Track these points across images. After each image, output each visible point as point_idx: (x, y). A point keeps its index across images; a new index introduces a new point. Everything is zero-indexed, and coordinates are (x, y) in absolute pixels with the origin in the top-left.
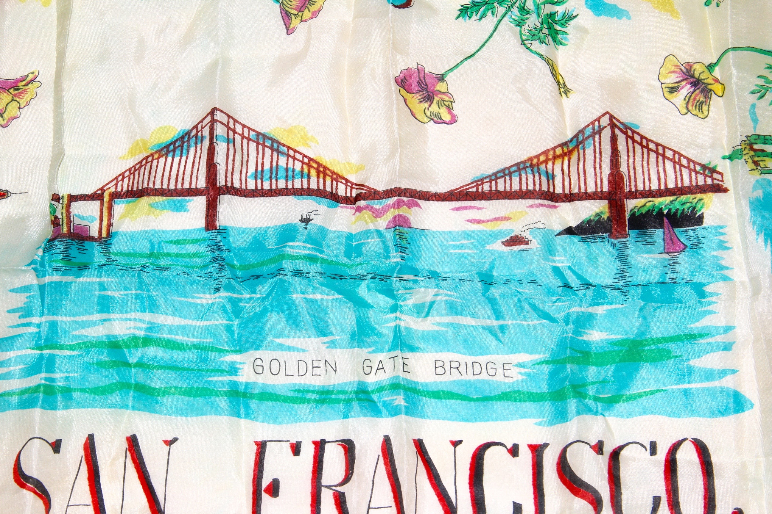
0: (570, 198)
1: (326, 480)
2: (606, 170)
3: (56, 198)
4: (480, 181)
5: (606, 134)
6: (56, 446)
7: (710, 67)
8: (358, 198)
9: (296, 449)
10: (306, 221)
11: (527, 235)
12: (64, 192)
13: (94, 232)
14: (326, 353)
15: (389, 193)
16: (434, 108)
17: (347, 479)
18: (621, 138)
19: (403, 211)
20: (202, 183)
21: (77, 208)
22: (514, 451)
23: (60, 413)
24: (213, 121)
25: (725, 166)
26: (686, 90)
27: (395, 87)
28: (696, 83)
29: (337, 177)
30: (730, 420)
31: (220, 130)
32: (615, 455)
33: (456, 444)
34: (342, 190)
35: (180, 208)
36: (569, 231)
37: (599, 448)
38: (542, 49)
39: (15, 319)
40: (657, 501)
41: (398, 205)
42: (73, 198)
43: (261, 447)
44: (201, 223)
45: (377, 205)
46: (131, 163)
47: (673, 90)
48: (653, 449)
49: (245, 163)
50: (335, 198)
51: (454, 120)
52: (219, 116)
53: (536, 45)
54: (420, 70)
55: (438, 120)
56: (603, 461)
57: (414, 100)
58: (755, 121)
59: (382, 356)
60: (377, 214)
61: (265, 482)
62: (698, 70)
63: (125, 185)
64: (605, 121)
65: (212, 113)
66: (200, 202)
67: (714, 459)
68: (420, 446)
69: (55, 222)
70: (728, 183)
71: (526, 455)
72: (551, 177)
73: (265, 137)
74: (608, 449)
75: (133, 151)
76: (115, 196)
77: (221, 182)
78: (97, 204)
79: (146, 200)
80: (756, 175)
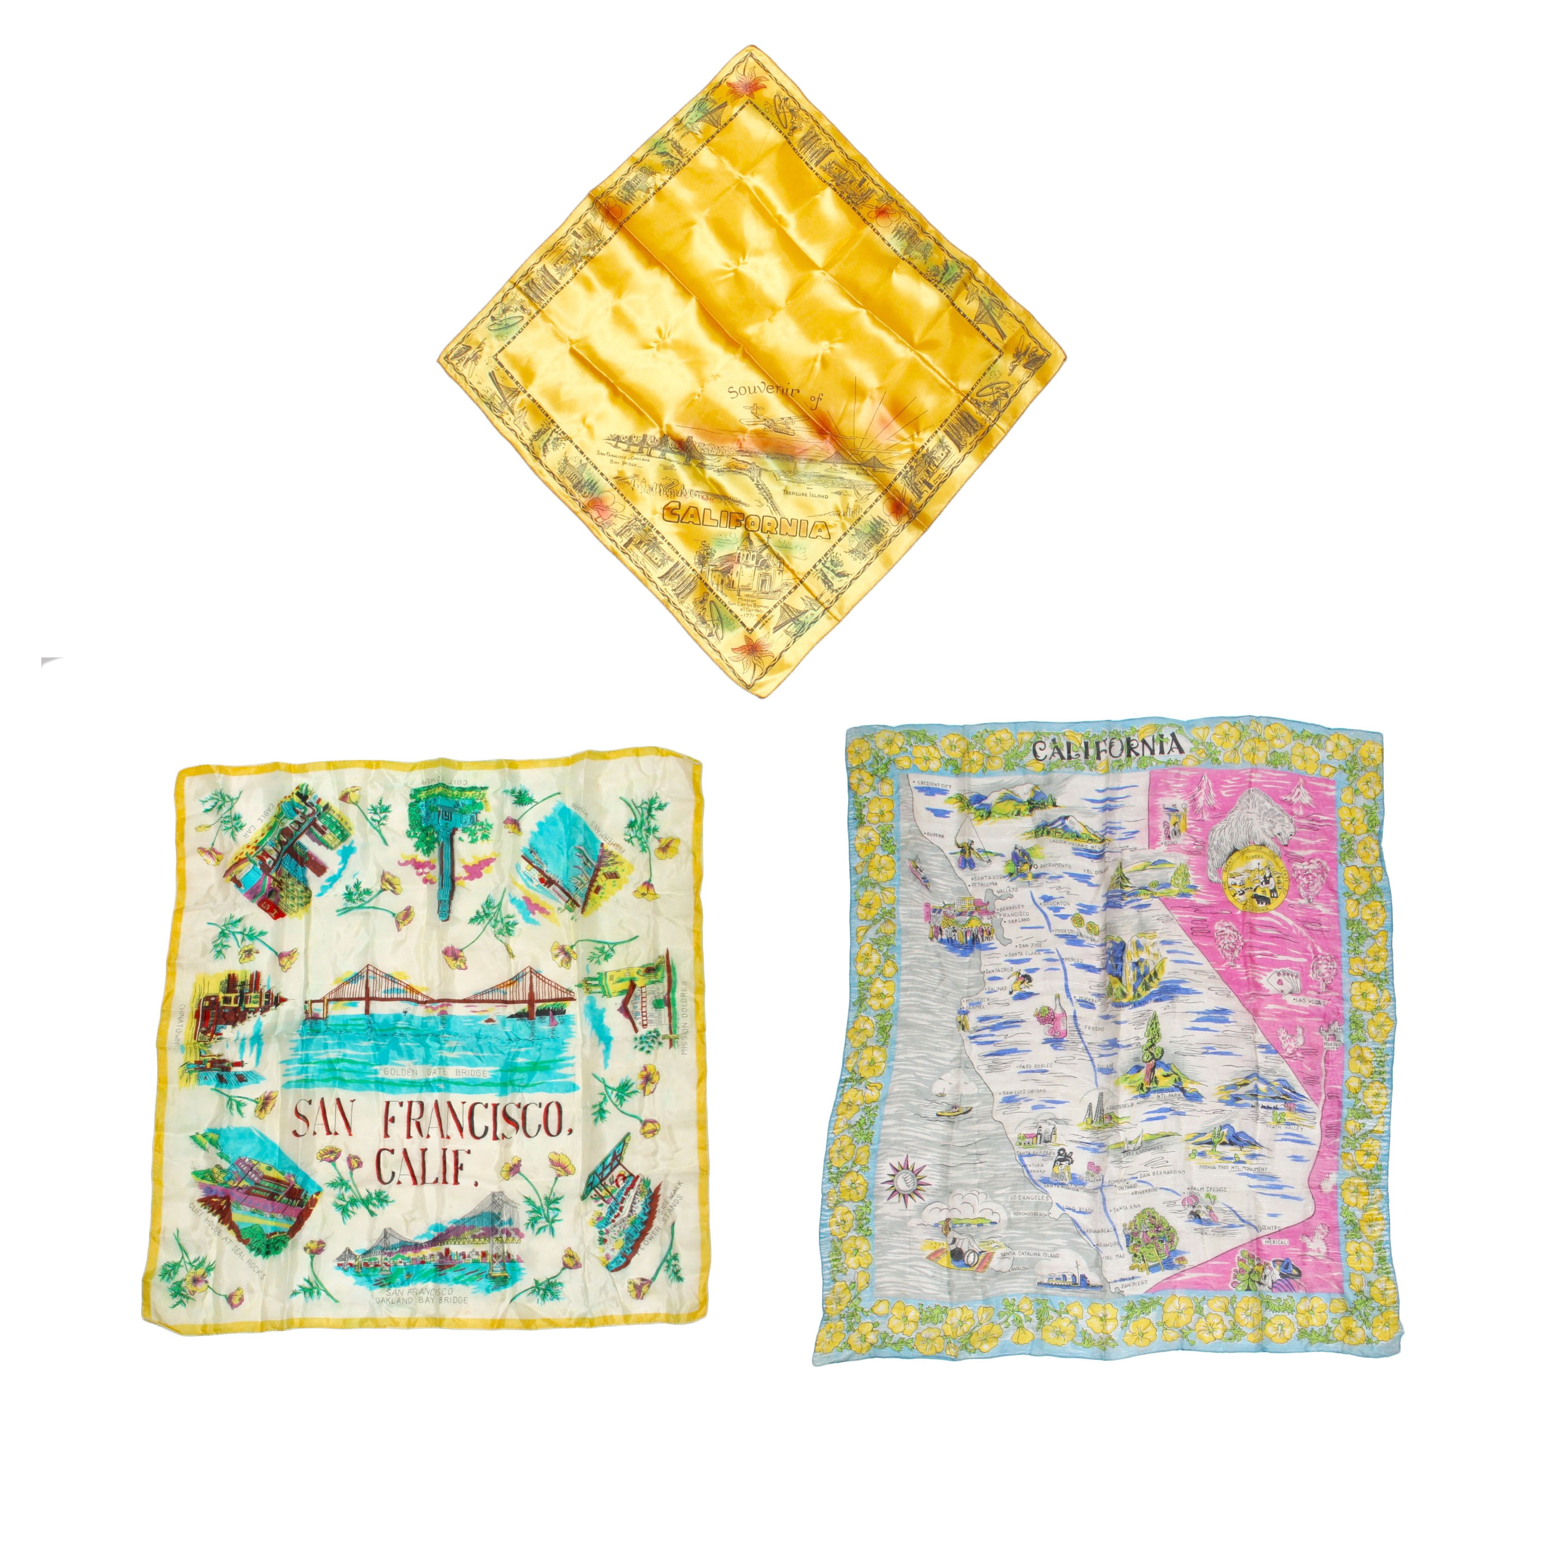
0: (513, 1002)
1: (412, 1117)
2: (528, 991)
3: (306, 1002)
4: (476, 995)
5: (528, 976)
6: (310, 1102)
7: (572, 947)
8: (426, 1002)
9: (401, 1104)
10: (405, 1012)
11: (494, 1018)
12: (309, 998)
13: (321, 1016)
14: (412, 1066)
15: (439, 1001)
16: (458, 963)
17: (421, 1117)
18: (534, 977)
19: (445, 1008)
20: (363, 995)
21: (315, 1006)
22: (486, 1106)
23: (311, 1090)
24: (368, 970)
25: (575, 990)
26: (562, 956)
27: (442, 955)
28: (566, 954)
29: (418, 993)
30: (570, 1095)
31: (371, 974)
32: (525, 1108)
33: (464, 1103)
34: (420, 998)
35: (355, 1005)
36: (512, 1016)
37: (519, 1106)
38: (503, 939)
39: (292, 1052)
40: (540, 1126)
41: (442, 1006)
42: (313, 1002)
43: (388, 1103)
44: (363, 1012)
45: (434, 1005)
46: (335, 986)
47: (557, 956)
48: (540, 1105)
49: (380, 986)
50: (417, 1002)
51: (466, 968)
52: (370, 968)
53: (500, 937)
54: (452, 947)
55: (460, 968)
56: (521, 1110)
57: (450, 959)
58: (588, 971)
59: (435, 1067)
60: (434, 1009)
61: (389, 1117)
62: (567, 948)
63: (333, 996)
64: (528, 970)
65: (367, 966)
66: (362, 1004)
67: (563, 1110)
68: (449, 1104)
69: (306, 1012)
70: (576, 997)
71: (491, 1108)
72: (505, 993)
73: (389, 976)
74: (522, 1106)
75: (336, 981)
76: (329, 1000)
77: (371, 995)
78: (321, 1004)
79: (341, 1003)
80: (587, 995)
